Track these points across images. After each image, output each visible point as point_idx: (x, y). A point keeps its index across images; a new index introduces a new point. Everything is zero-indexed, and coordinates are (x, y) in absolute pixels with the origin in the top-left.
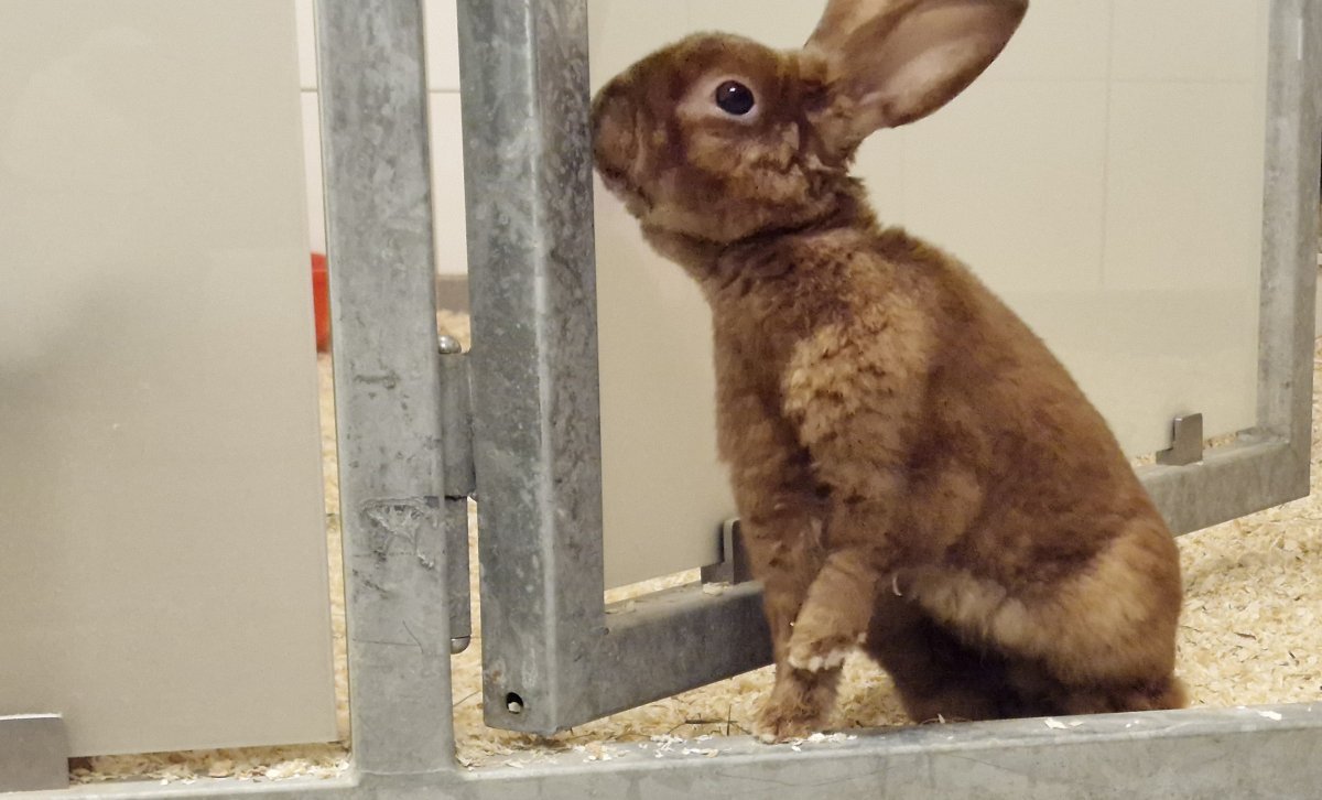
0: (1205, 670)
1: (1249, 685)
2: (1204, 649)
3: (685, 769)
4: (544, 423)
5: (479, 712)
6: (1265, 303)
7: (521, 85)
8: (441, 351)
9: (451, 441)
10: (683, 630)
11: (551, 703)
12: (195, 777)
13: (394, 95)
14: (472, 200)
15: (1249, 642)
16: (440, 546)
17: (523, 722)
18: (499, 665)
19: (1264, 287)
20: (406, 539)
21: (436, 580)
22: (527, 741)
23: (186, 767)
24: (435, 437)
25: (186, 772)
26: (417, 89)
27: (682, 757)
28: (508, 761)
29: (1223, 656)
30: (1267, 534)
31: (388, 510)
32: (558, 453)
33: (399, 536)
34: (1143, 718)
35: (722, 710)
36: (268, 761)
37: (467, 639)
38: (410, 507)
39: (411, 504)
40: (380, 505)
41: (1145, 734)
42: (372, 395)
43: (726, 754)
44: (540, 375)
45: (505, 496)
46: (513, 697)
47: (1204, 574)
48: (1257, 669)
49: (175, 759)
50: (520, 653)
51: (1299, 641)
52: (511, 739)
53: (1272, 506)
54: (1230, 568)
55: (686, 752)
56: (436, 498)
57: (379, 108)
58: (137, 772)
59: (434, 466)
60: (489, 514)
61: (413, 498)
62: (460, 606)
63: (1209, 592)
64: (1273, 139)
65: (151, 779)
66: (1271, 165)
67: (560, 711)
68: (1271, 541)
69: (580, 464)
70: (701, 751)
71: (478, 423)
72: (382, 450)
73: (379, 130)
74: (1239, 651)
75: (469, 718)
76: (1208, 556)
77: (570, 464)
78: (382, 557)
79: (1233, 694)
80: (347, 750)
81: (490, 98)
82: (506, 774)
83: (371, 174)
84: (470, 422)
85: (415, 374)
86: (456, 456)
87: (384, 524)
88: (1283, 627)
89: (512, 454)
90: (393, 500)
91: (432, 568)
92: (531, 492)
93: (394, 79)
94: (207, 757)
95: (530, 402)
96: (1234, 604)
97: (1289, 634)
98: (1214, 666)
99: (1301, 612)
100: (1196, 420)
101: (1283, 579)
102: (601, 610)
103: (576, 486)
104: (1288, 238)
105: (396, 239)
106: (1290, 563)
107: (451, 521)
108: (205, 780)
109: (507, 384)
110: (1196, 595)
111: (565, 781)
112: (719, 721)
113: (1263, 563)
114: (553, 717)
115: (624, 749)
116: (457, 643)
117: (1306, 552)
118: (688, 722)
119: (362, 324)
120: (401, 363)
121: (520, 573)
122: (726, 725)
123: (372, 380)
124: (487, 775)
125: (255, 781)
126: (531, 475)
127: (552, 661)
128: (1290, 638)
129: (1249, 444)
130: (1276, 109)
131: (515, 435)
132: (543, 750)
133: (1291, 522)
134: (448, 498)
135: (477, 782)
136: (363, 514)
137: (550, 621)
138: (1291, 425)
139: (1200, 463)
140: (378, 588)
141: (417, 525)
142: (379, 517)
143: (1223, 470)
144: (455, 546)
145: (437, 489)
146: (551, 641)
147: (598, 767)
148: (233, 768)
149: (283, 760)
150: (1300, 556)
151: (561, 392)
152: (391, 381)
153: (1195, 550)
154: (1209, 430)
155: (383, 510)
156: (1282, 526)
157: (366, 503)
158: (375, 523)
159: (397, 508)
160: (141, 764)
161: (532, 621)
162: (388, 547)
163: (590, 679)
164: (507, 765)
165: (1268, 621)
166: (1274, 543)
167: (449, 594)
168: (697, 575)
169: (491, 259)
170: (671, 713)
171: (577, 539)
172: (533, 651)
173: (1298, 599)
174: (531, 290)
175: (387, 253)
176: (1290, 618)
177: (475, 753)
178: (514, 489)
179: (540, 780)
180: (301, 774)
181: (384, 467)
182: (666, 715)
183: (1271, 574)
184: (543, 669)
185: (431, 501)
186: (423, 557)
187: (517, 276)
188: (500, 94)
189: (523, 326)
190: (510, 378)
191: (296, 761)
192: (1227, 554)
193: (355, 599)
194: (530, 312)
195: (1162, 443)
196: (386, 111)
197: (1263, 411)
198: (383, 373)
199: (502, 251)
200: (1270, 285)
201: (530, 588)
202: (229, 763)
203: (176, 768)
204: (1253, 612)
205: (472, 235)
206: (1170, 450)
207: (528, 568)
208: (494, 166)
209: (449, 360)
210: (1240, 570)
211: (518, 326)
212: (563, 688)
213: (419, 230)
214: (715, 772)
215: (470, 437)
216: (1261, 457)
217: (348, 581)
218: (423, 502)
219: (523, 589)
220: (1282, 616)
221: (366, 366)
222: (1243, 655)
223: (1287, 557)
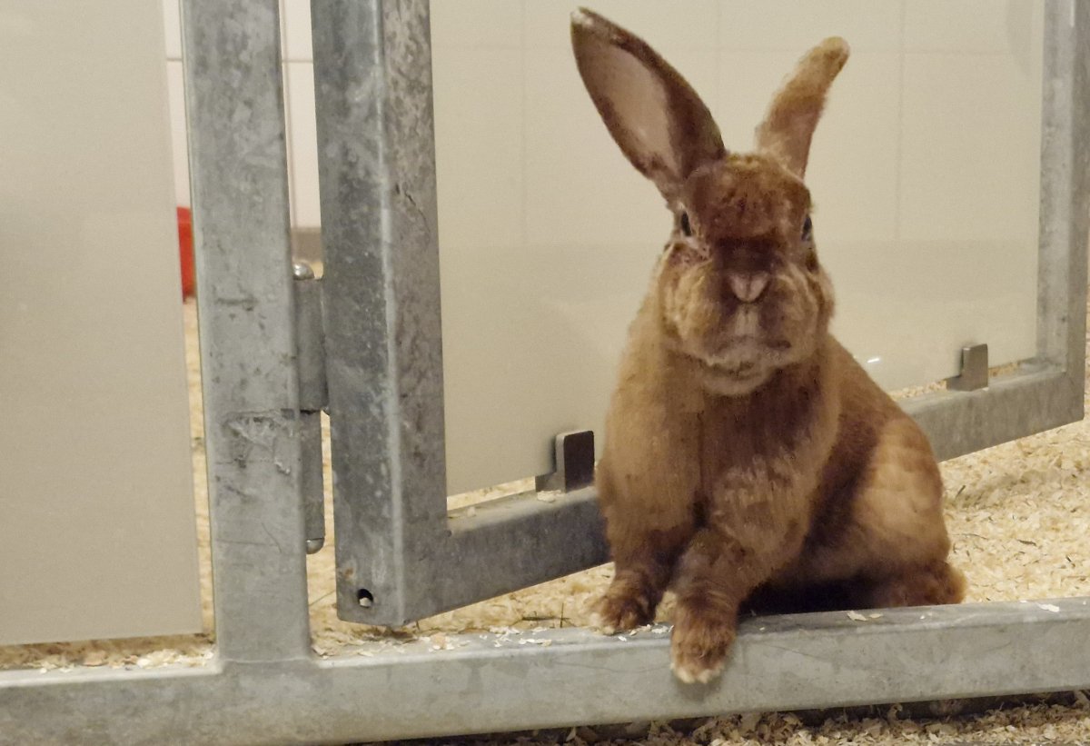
0: (991, 573)
1: (1030, 584)
2: (990, 554)
3: (521, 657)
4: (390, 342)
5: (334, 611)
6: (1043, 246)
7: (368, 34)
8: (296, 278)
9: (305, 359)
10: (519, 533)
11: (399, 598)
12: (72, 666)
13: (250, 42)
14: (323, 140)
15: (1029, 547)
16: (296, 455)
17: (373, 616)
18: (351, 563)
19: (1042, 231)
20: (265, 448)
21: (292, 486)
22: (377, 633)
23: (63, 657)
24: (290, 354)
25: (64, 661)
26: (272, 38)
27: (519, 646)
28: (360, 651)
29: (1008, 560)
30: (1046, 455)
31: (247, 422)
32: (403, 370)
33: (259, 445)
34: (934, 610)
35: (556, 609)
36: (139, 651)
37: (321, 540)
38: (268, 419)
39: (270, 415)
40: (240, 418)
41: (937, 625)
42: (232, 316)
43: (559, 644)
44: (386, 299)
45: (354, 409)
46: (364, 593)
47: (991, 489)
48: (1038, 571)
49: (53, 650)
50: (371, 553)
51: (1075, 546)
52: (363, 631)
53: (1051, 427)
54: (1014, 484)
55: (522, 642)
56: (291, 410)
57: (237, 54)
58: (18, 662)
59: (291, 383)
60: (340, 426)
61: (271, 410)
62: (315, 510)
63: (996, 505)
64: (1049, 98)
65: (32, 668)
66: (1048, 122)
67: (407, 605)
68: (1050, 461)
69: (424, 381)
70: (535, 642)
71: (329, 342)
72: (242, 366)
73: (237, 74)
74: (1022, 556)
75: (325, 615)
76: (994, 474)
77: (414, 380)
78: (242, 465)
79: (1016, 593)
80: (211, 643)
81: (339, 47)
82: (358, 662)
83: (231, 113)
84: (323, 342)
85: (271, 297)
86: (310, 373)
87: (245, 435)
88: (1061, 535)
89: (362, 371)
90: (252, 412)
91: (289, 475)
92: (380, 406)
93: (250, 27)
94: (83, 649)
95: (377, 323)
96: (1017, 515)
97: (1066, 541)
98: (999, 569)
99: (1076, 522)
100: (982, 350)
101: (1060, 494)
102: (443, 515)
103: (421, 401)
104: (1063, 188)
105: (255, 174)
106: (1067, 480)
107: (305, 432)
108: (80, 669)
109: (357, 307)
110: (984, 508)
111: (412, 668)
112: (552, 618)
113: (1043, 481)
114: (401, 611)
115: (466, 639)
116: (312, 544)
117: (1081, 470)
118: (524, 619)
119: (223, 251)
120: (258, 288)
121: (370, 479)
122: (559, 622)
123: (233, 303)
124: (340, 663)
125: (127, 669)
126: (379, 390)
127: (399, 560)
128: (1068, 544)
129: (1030, 372)
130: (1052, 72)
131: (365, 354)
132: (392, 641)
133: (1068, 444)
134: (302, 412)
135: (330, 670)
136: (225, 426)
137: (398, 524)
138: (1068, 355)
139: (986, 389)
140: (238, 493)
141: (274, 435)
142: (239, 428)
143: (1006, 395)
144: (310, 455)
145: (292, 402)
146: (398, 543)
147: (442, 656)
148: (106, 658)
149: (153, 651)
150: (1076, 474)
151: (406, 314)
152: (250, 304)
153: (983, 469)
154: (994, 359)
155: (243, 421)
156: (1060, 447)
157: (227, 414)
158: (236, 433)
159: (256, 420)
160: (21, 655)
161: (381, 524)
162: (248, 456)
163: (434, 578)
164: (359, 654)
165: (1047, 530)
166: (1053, 463)
167: (304, 499)
168: (532, 484)
169: (341, 193)
170: (509, 611)
171: (422, 448)
172: (382, 551)
173: (1074, 511)
174: (378, 221)
175: (245, 186)
176: (1067, 527)
177: (328, 643)
178: (364, 403)
179: (389, 668)
180: (169, 663)
181: (243, 383)
182: (504, 613)
183: (1049, 489)
184: (391, 567)
185: (287, 413)
186: (280, 464)
187: (365, 209)
188: (350, 42)
189: (371, 255)
190: (358, 302)
191: (165, 651)
192: (1011, 472)
193: (218, 503)
194: (377, 242)
195: (951, 370)
196: (244, 57)
197: (1042, 343)
198: (242, 296)
199: (351, 186)
200: (1047, 229)
201: (379, 494)
202: (103, 653)
203: (54, 658)
204: (1034, 522)
205: (323, 171)
206: (959, 377)
207: (377, 475)
208: (343, 109)
209: (302, 284)
210: (1023, 486)
211: (366, 254)
212: (410, 584)
213: (275, 165)
214: (549, 660)
215: (322, 357)
216: (1040, 384)
217: (211, 485)
218: (279, 413)
219: (372, 494)
220: (1061, 525)
221: (228, 290)
222: (1025, 559)
223: (1064, 475)
